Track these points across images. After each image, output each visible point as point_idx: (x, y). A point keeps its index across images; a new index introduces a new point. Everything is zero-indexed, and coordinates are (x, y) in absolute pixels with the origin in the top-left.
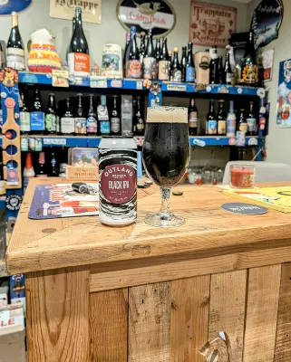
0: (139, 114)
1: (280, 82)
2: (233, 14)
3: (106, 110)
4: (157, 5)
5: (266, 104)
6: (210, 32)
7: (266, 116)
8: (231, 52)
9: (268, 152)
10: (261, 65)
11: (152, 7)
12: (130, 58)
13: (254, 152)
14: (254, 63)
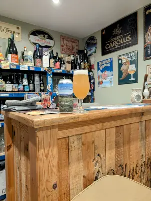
0: (42, 82)
1: (98, 70)
2: (77, 42)
3: (27, 81)
4: (46, 36)
5: (93, 79)
6: (69, 49)
7: (94, 84)
8: (78, 57)
9: (95, 98)
10: (90, 63)
11: (44, 36)
12: (37, 58)
13: (90, 98)
14: (88, 62)
